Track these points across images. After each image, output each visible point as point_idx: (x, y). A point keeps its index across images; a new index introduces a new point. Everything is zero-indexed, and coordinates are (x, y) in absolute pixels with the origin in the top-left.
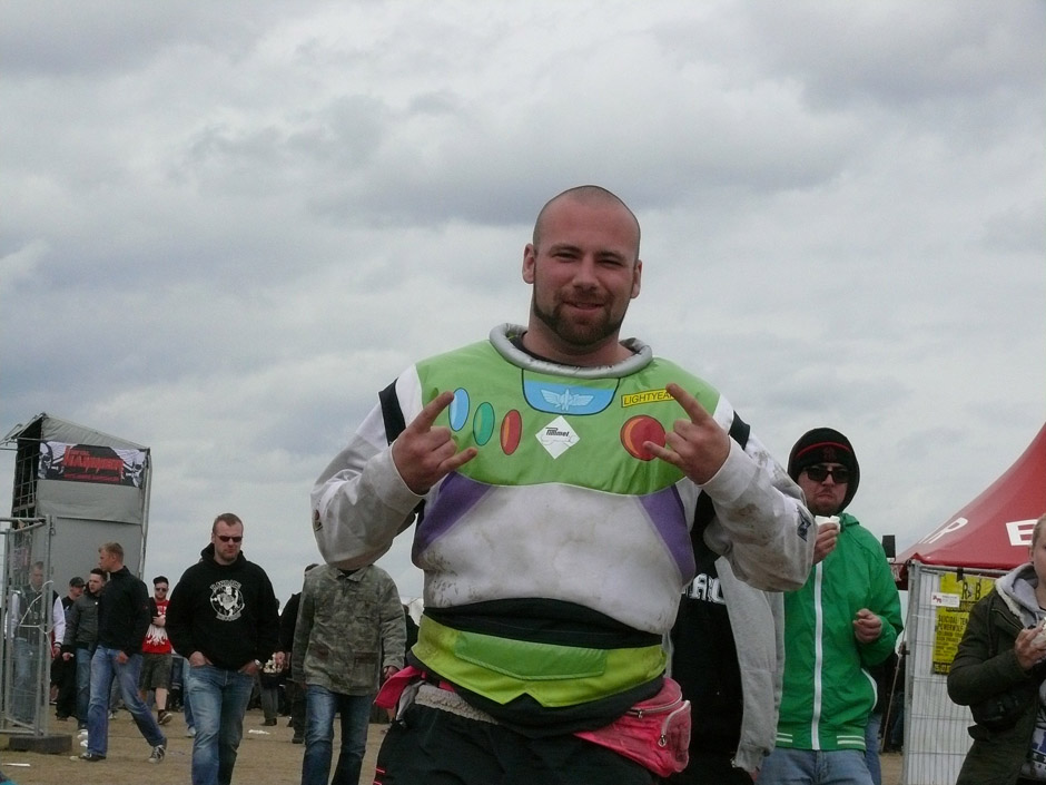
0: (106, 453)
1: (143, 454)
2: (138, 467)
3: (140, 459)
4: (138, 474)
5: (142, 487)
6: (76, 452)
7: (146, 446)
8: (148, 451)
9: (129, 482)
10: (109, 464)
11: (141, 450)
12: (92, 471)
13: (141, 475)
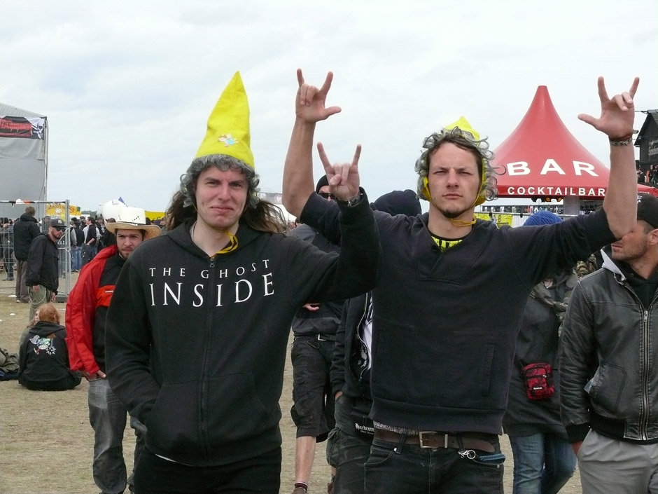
0: (22, 121)
1: (43, 120)
2: (41, 127)
3: (42, 123)
4: (40, 132)
5: (43, 138)
6: (5, 121)
7: (45, 116)
8: (46, 118)
9: (35, 136)
10: (23, 127)
11: (42, 118)
12: (14, 131)
13: (43, 132)
